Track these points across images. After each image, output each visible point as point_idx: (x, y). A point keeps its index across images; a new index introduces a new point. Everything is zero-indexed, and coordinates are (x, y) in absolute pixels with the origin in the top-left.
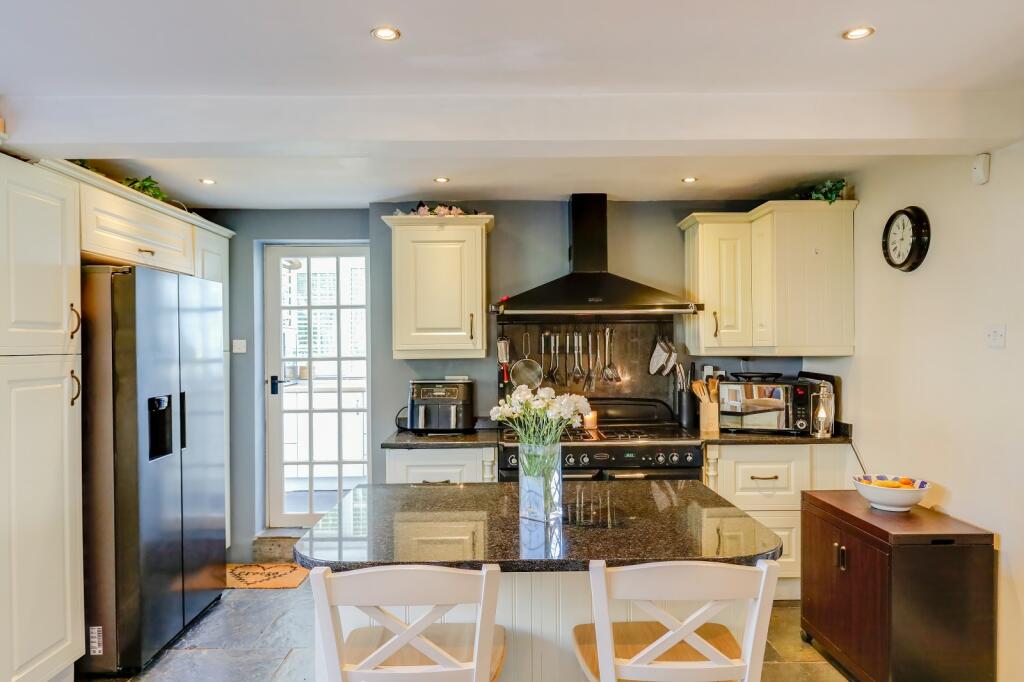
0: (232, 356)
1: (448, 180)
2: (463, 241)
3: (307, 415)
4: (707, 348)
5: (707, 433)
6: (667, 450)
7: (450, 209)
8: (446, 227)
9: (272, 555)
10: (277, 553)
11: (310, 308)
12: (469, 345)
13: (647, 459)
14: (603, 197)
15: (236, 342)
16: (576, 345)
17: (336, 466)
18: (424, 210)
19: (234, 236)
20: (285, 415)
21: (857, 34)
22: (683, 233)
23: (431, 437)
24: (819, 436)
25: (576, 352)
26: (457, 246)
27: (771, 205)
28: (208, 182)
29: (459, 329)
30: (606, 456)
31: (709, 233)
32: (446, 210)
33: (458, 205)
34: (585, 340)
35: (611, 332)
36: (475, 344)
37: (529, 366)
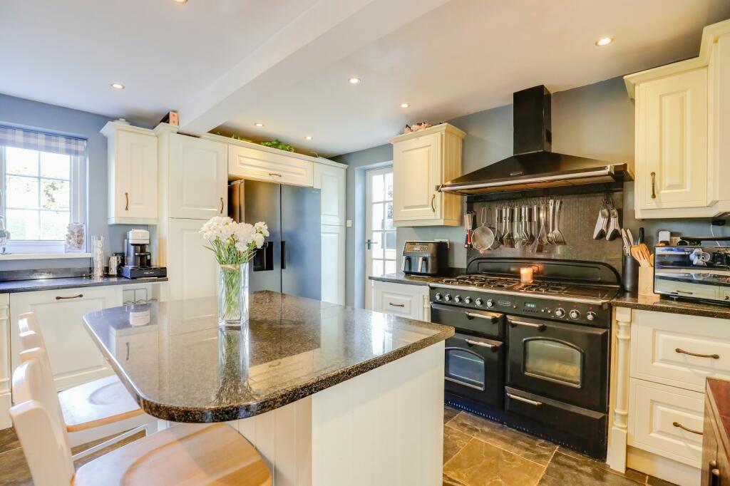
0: (347, 229)
2: (430, 146)
4: (643, 210)
5: (645, 297)
6: (569, 306)
8: (421, 138)
12: (432, 216)
13: (546, 311)
14: (540, 89)
15: (348, 221)
16: (523, 215)
19: (348, 168)
20: (374, 261)
23: (413, 277)
25: (523, 220)
26: (427, 149)
28: (309, 138)
29: (427, 206)
30: (508, 304)
33: (425, 122)
35: (561, 203)
36: (435, 215)
37: (485, 232)
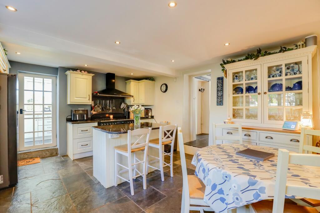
1: (88, 65)
3: (33, 119)
4: (132, 104)
7: (85, 72)
8: (84, 75)
9: (25, 157)
10: (26, 156)
11: (34, 91)
12: (88, 101)
14: (114, 74)
16: (108, 102)
17: (42, 132)
18: (79, 71)
20: (25, 120)
21: (173, 61)
22: (126, 83)
24: (149, 118)
25: (108, 104)
26: (86, 80)
27: (144, 80)
29: (86, 98)
31: (133, 83)
32: (84, 72)
33: (87, 71)
34: (105, 101)
35: (114, 100)
36: (90, 101)
37: (98, 107)
